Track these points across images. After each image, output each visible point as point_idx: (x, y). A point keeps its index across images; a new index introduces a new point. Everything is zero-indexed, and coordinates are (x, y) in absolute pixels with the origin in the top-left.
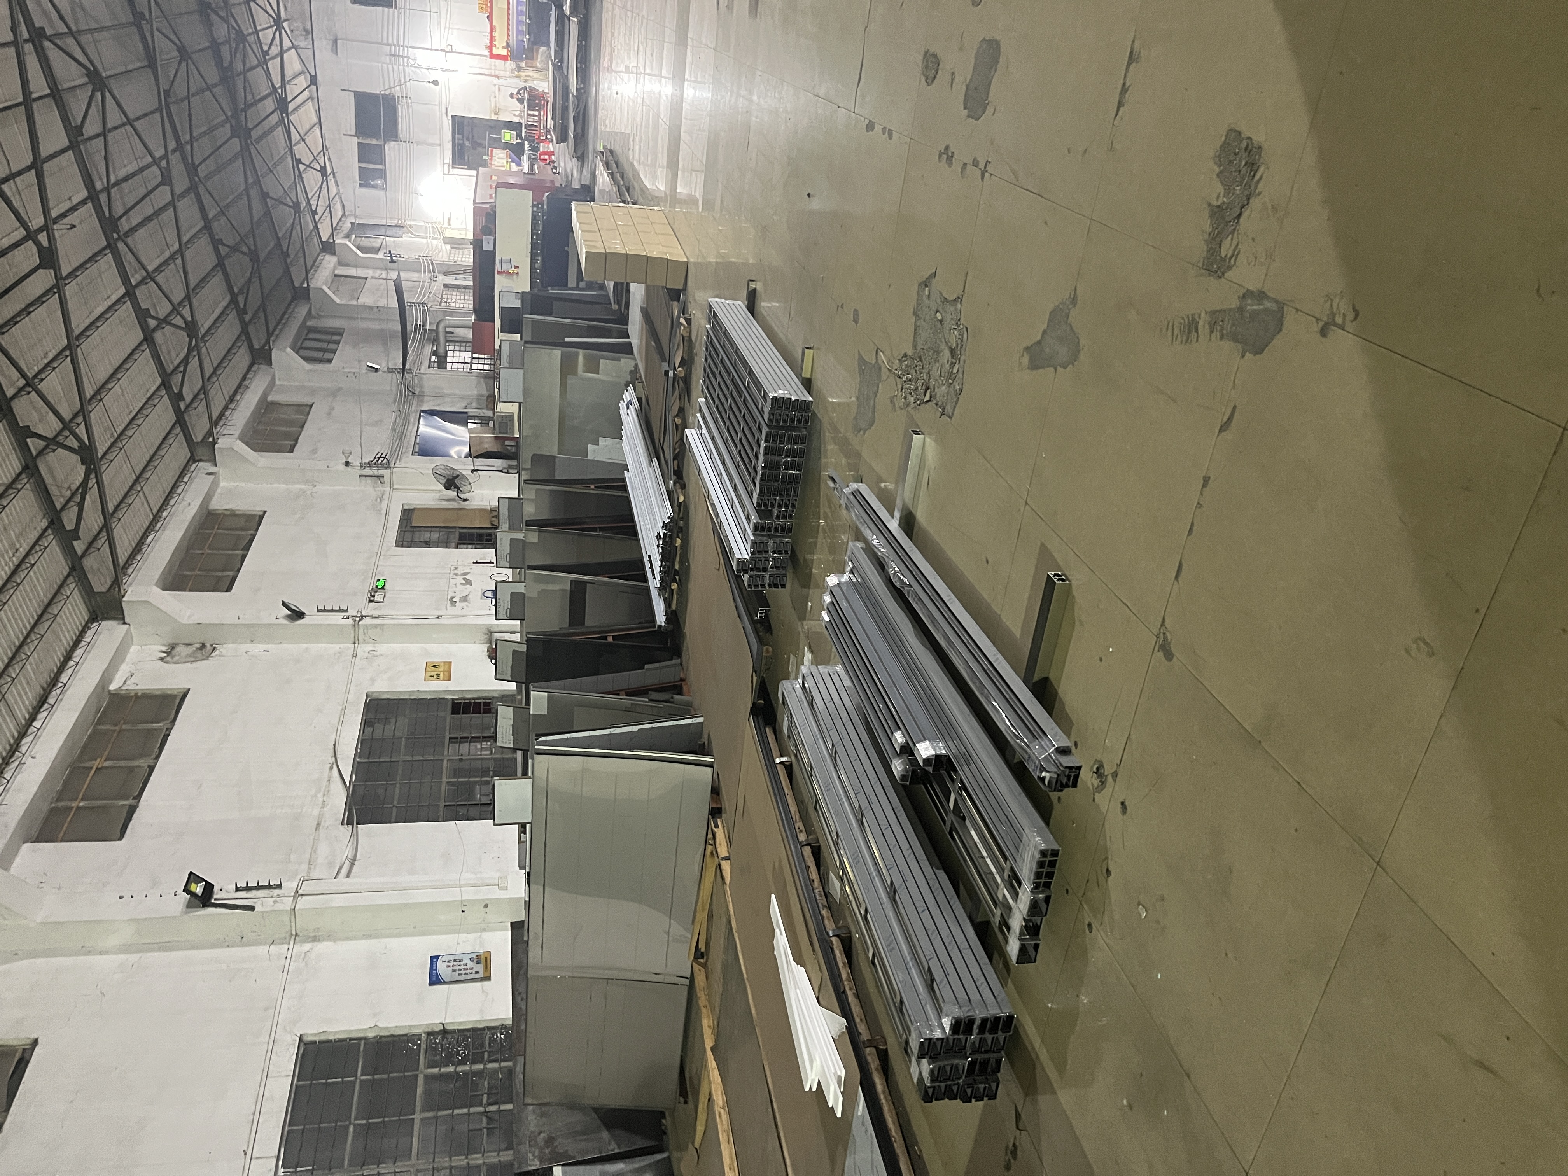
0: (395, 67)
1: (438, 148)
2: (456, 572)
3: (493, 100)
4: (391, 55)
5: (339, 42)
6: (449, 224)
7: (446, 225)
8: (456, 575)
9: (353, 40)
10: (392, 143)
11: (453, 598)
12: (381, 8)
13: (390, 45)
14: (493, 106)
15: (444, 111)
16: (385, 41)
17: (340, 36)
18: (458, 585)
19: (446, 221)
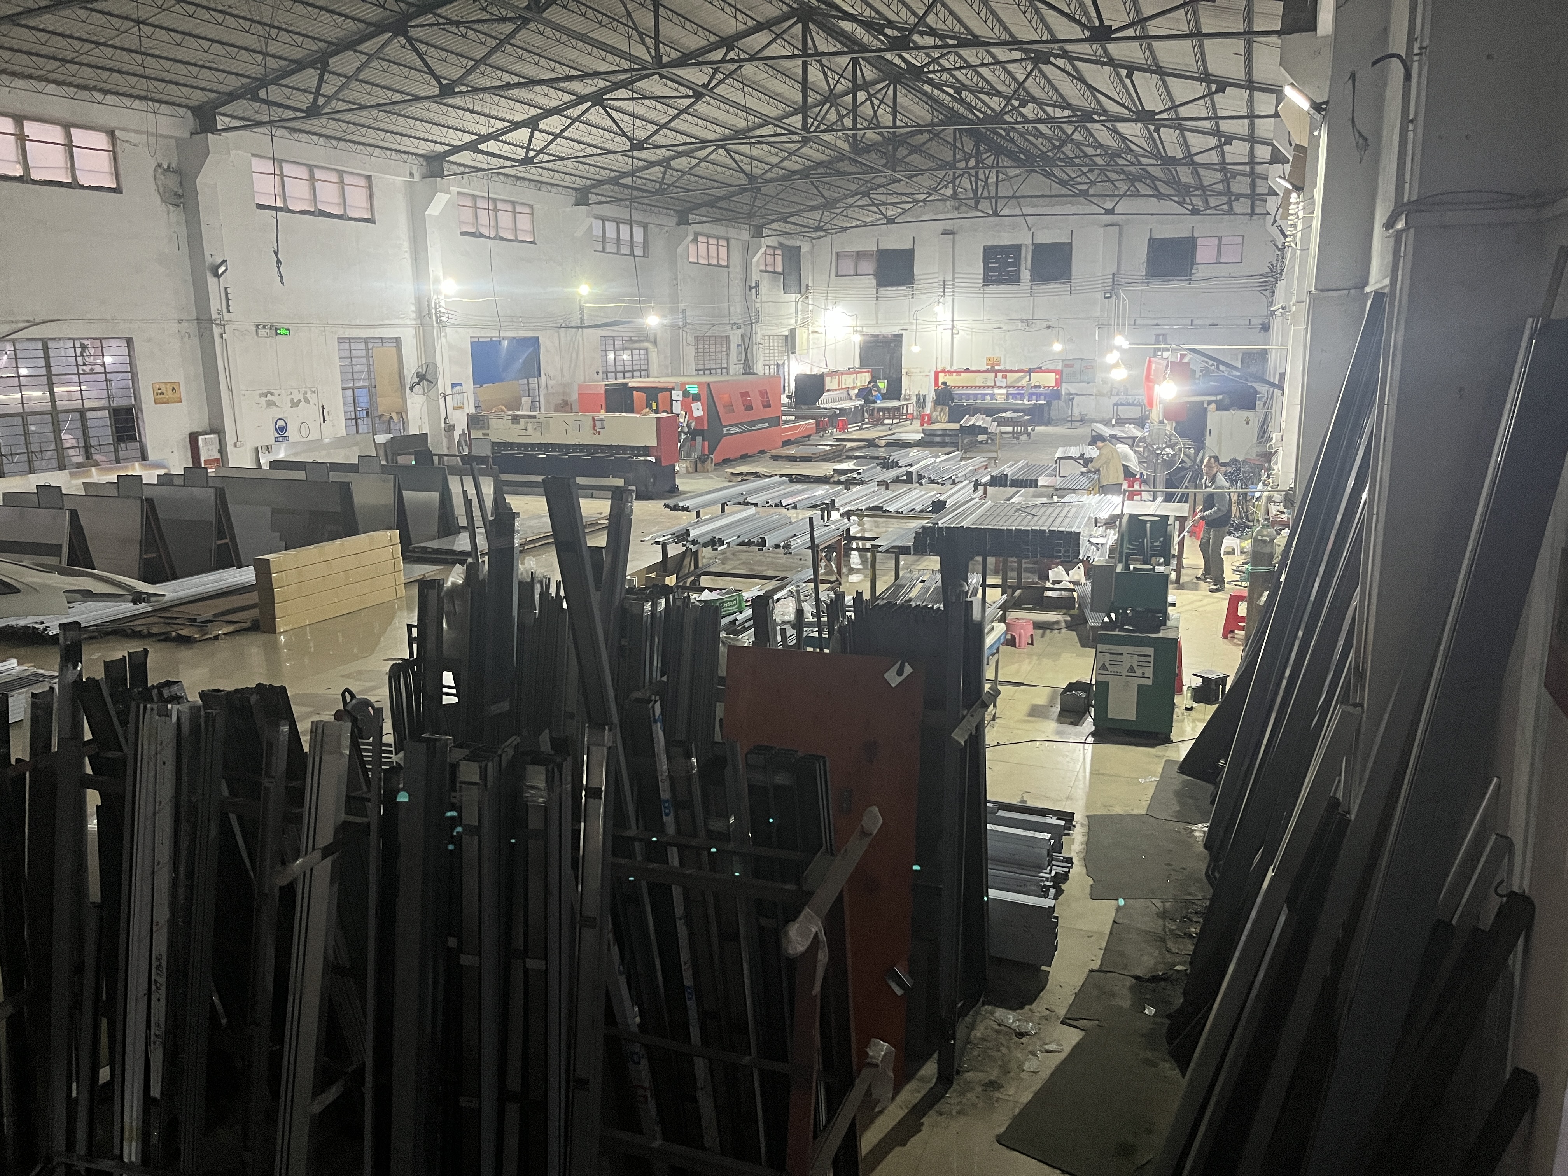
0: (936, 285)
1: (875, 322)
2: (309, 392)
3: (917, 370)
4: (944, 281)
5: (951, 236)
6: (813, 332)
7: (811, 329)
8: (306, 393)
9: (953, 248)
10: (874, 282)
11: (272, 394)
12: (982, 272)
13: (953, 280)
14: (913, 370)
15: (905, 327)
16: (956, 275)
17: (957, 236)
18: (291, 396)
19: (816, 329)
